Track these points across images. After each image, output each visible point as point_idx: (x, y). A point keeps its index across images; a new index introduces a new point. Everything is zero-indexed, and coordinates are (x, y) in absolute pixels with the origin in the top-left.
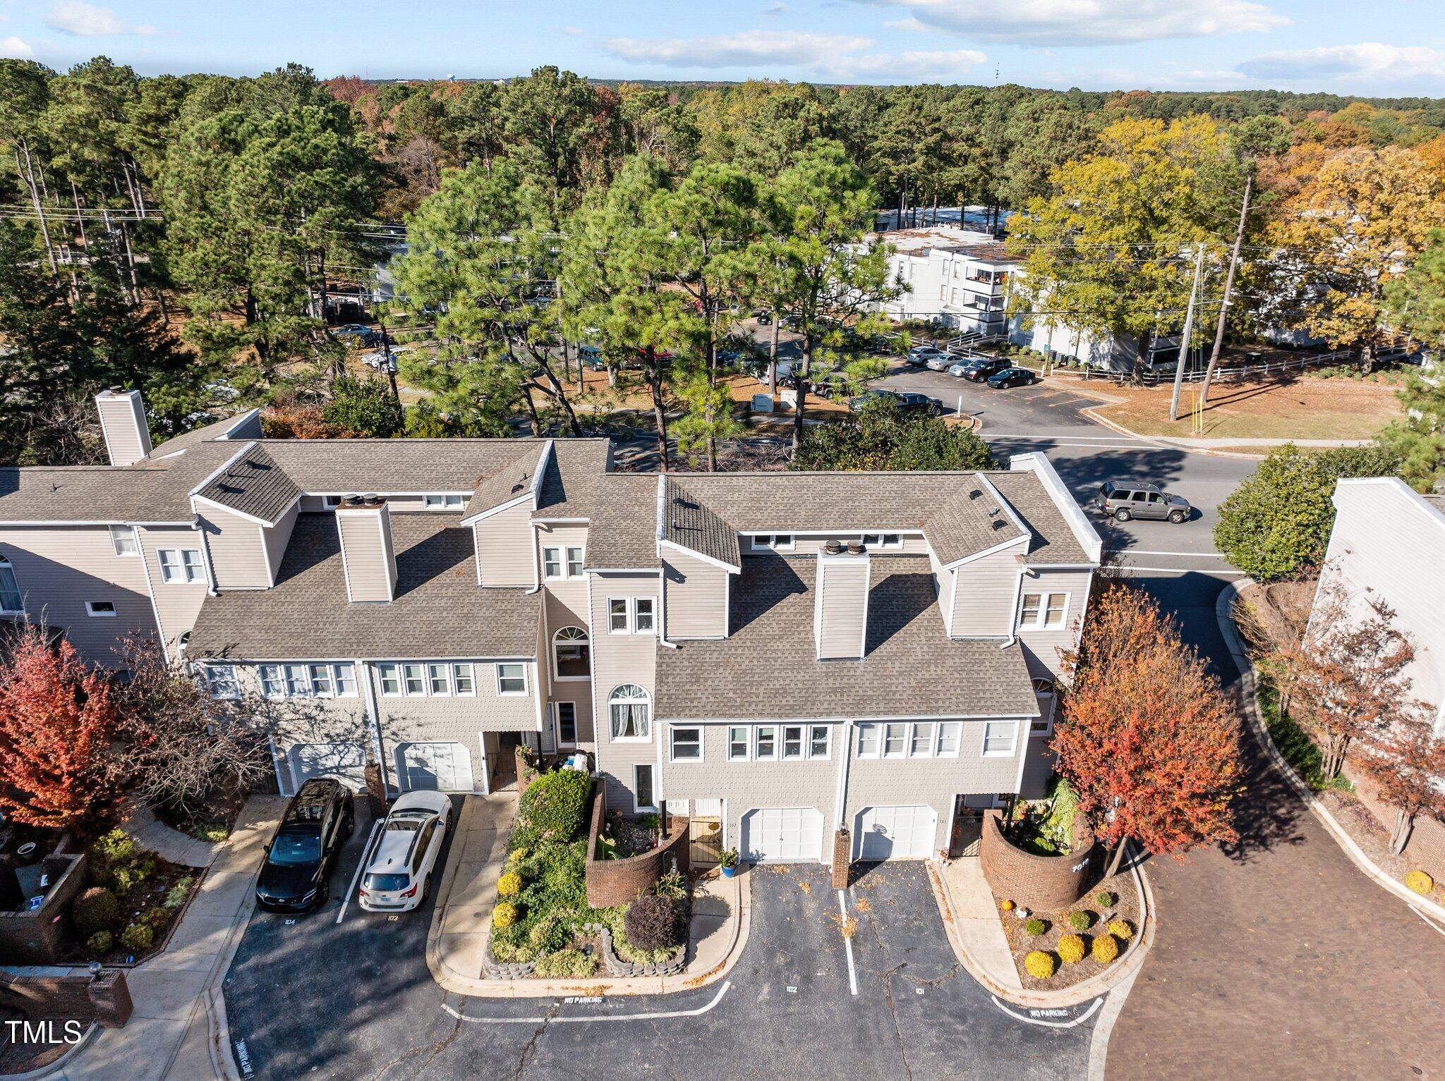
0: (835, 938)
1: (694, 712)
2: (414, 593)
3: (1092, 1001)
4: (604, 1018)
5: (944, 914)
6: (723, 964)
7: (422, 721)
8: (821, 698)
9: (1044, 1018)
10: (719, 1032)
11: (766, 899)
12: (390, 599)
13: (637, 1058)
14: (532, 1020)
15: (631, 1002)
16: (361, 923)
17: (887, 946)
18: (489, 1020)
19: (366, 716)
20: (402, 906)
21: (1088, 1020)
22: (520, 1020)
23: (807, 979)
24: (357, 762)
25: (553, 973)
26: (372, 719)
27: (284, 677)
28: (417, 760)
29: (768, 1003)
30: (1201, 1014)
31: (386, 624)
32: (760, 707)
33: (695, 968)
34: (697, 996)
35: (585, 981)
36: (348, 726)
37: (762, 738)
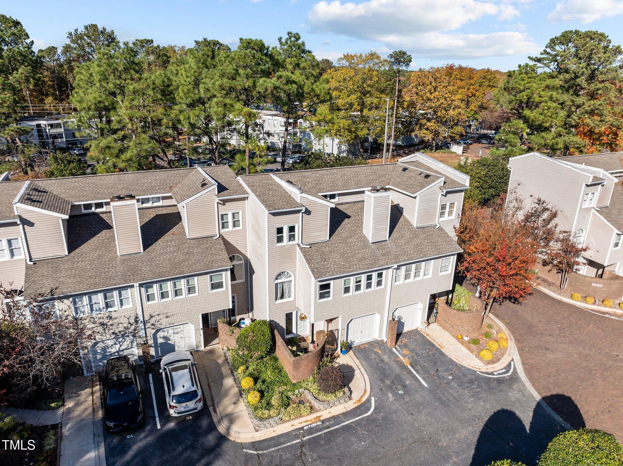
0: (404, 367)
1: (331, 273)
2: (153, 246)
3: (510, 364)
4: (329, 430)
5: (439, 347)
6: (365, 391)
7: (169, 314)
8: (380, 258)
9: (499, 374)
10: (384, 419)
11: (365, 360)
12: (142, 251)
13: (356, 442)
14: (294, 442)
15: (336, 419)
16: (172, 425)
17: (426, 364)
18: (273, 449)
19: (137, 318)
20: (196, 409)
21: (514, 370)
22: (289, 444)
23: (404, 386)
24: (130, 346)
25: (292, 417)
26: (141, 318)
27: (88, 302)
28: (165, 338)
29: (395, 400)
30: (547, 357)
31: (145, 264)
32: (358, 266)
33: (356, 396)
34: (363, 407)
35: (308, 416)
36: (126, 325)
37: (357, 282)
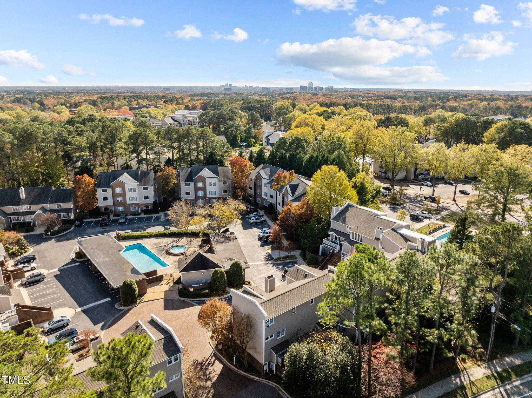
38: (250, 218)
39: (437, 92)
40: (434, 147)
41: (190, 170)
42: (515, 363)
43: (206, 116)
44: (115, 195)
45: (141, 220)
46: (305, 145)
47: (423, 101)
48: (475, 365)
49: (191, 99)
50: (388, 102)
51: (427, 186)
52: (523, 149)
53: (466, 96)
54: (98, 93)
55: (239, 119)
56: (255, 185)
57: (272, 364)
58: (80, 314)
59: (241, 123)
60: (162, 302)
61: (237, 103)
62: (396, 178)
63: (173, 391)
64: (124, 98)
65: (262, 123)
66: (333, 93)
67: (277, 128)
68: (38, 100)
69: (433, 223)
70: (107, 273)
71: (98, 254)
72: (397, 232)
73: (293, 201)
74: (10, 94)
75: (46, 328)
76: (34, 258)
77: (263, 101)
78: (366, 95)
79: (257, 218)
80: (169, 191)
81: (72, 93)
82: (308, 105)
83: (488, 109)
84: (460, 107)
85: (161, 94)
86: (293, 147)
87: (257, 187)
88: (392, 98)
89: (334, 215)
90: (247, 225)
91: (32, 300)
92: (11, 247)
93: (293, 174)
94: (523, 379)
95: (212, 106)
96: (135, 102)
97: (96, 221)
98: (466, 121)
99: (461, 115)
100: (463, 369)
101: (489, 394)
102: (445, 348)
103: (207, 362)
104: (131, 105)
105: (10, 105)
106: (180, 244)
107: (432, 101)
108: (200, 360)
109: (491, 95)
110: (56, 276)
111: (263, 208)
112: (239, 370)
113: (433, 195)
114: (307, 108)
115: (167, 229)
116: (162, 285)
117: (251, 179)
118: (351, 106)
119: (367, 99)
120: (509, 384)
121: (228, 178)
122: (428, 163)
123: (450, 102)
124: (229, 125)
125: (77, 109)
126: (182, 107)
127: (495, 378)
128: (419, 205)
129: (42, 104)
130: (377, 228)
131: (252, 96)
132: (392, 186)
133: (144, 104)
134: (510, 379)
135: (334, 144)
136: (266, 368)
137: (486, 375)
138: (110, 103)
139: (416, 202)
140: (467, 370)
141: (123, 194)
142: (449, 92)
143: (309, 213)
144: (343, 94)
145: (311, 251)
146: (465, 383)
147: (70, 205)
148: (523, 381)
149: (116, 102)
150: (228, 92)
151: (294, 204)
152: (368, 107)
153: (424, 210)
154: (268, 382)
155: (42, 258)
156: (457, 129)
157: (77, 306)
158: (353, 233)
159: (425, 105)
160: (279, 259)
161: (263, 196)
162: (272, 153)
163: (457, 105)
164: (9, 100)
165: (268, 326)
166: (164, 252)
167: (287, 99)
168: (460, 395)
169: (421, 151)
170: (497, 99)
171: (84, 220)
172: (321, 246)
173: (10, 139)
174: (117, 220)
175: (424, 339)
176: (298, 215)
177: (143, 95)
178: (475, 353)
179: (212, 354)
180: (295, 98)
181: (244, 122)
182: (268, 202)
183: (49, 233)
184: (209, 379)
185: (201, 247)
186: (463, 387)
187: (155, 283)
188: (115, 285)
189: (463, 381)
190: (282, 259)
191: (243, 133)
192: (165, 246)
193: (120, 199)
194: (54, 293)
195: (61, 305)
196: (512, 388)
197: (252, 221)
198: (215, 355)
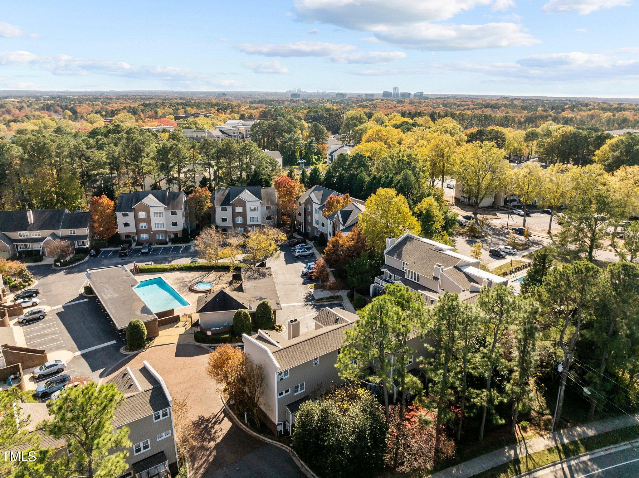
38: (294, 250)
39: (551, 99)
40: (526, 167)
41: (227, 191)
42: (587, 434)
43: (260, 128)
44: (137, 221)
45: (167, 250)
46: (369, 164)
47: (532, 111)
48: (537, 435)
49: (250, 107)
50: (488, 111)
51: (519, 215)
52: (635, 171)
53: (587, 105)
54: (141, 99)
55: (299, 131)
56: (305, 211)
57: (287, 423)
58: (78, 358)
59: (301, 136)
60: (174, 347)
61: (302, 111)
62: (480, 205)
63: (163, 451)
64: (171, 105)
65: (328, 137)
66: (423, 101)
67: (345, 143)
68: (70, 107)
69: (517, 261)
70: (113, 311)
71: (107, 289)
72: (461, 271)
73: (343, 231)
74: (39, 100)
75: (37, 373)
76: (37, 293)
77: (333, 110)
78: (462, 103)
79: (303, 250)
80: (202, 217)
81: (111, 99)
82: (387, 115)
83: (611, 121)
84: (576, 118)
85: (214, 101)
86: (355, 165)
87: (307, 213)
88: (494, 107)
89: (388, 248)
90: (291, 259)
91: (28, 340)
92: (13, 279)
93: (348, 198)
94: (593, 454)
95: (272, 116)
96: (183, 111)
97: (115, 251)
98: (575, 136)
99: (570, 129)
100: (521, 439)
101: (547, 471)
102: (496, 413)
103: (215, 419)
104: (177, 113)
105: (37, 113)
106: (207, 279)
107: (543, 111)
108: (206, 416)
109: (620, 104)
110: (59, 314)
111: (313, 238)
112: (249, 430)
113: (524, 226)
114: (386, 118)
115: (195, 262)
116: (177, 327)
117: (300, 204)
118: (440, 117)
119: (462, 108)
120: (574, 459)
121: (272, 203)
122: (519, 186)
123: (566, 112)
124: (286, 139)
125: (114, 118)
126: (237, 116)
127: (559, 451)
128: (504, 238)
129: (74, 112)
130: (435, 266)
131: (323, 103)
132: (475, 214)
133: (193, 113)
134: (578, 454)
135: (402, 162)
136: (280, 428)
137: (548, 447)
138: (153, 111)
139: (502, 234)
140: (526, 441)
141: (148, 220)
142: (566, 100)
143: (360, 245)
144: (434, 101)
145: (359, 292)
146: (520, 456)
147: (86, 231)
148: (594, 456)
149: (159, 110)
150: (294, 99)
151: (344, 235)
152: (460, 119)
153: (508, 245)
154: (282, 446)
155: (46, 292)
156: (563, 145)
157: (77, 349)
158: (409, 271)
159: (533, 116)
160: (321, 300)
161: (314, 225)
162: (328, 172)
163: (573, 116)
164: (37, 107)
165: (281, 379)
166: (187, 289)
167: (364, 107)
168: (511, 471)
169: (509, 173)
170: (625, 109)
171: (101, 249)
172: (372, 286)
173: (19, 153)
174: (139, 250)
175: (469, 401)
176: (347, 248)
177: (193, 102)
178: (540, 420)
179: (222, 410)
180: (375, 107)
181: (306, 135)
182: (319, 231)
183: (59, 264)
184: (214, 439)
185: (231, 283)
186: (517, 461)
187: (170, 325)
188: (119, 326)
189: (518, 453)
190: (325, 300)
191: (303, 148)
192: (190, 282)
193: (143, 225)
194: (53, 334)
195: (59, 348)
196: (577, 464)
197: (297, 254)
198: (224, 411)
